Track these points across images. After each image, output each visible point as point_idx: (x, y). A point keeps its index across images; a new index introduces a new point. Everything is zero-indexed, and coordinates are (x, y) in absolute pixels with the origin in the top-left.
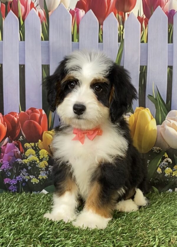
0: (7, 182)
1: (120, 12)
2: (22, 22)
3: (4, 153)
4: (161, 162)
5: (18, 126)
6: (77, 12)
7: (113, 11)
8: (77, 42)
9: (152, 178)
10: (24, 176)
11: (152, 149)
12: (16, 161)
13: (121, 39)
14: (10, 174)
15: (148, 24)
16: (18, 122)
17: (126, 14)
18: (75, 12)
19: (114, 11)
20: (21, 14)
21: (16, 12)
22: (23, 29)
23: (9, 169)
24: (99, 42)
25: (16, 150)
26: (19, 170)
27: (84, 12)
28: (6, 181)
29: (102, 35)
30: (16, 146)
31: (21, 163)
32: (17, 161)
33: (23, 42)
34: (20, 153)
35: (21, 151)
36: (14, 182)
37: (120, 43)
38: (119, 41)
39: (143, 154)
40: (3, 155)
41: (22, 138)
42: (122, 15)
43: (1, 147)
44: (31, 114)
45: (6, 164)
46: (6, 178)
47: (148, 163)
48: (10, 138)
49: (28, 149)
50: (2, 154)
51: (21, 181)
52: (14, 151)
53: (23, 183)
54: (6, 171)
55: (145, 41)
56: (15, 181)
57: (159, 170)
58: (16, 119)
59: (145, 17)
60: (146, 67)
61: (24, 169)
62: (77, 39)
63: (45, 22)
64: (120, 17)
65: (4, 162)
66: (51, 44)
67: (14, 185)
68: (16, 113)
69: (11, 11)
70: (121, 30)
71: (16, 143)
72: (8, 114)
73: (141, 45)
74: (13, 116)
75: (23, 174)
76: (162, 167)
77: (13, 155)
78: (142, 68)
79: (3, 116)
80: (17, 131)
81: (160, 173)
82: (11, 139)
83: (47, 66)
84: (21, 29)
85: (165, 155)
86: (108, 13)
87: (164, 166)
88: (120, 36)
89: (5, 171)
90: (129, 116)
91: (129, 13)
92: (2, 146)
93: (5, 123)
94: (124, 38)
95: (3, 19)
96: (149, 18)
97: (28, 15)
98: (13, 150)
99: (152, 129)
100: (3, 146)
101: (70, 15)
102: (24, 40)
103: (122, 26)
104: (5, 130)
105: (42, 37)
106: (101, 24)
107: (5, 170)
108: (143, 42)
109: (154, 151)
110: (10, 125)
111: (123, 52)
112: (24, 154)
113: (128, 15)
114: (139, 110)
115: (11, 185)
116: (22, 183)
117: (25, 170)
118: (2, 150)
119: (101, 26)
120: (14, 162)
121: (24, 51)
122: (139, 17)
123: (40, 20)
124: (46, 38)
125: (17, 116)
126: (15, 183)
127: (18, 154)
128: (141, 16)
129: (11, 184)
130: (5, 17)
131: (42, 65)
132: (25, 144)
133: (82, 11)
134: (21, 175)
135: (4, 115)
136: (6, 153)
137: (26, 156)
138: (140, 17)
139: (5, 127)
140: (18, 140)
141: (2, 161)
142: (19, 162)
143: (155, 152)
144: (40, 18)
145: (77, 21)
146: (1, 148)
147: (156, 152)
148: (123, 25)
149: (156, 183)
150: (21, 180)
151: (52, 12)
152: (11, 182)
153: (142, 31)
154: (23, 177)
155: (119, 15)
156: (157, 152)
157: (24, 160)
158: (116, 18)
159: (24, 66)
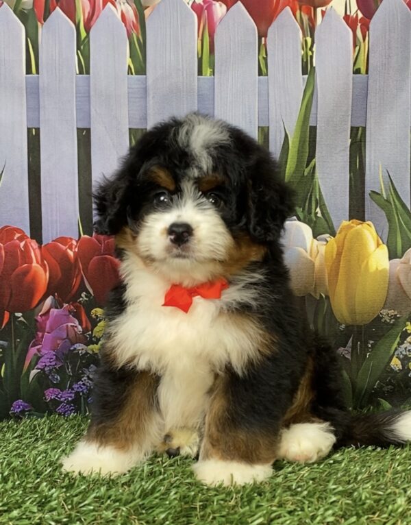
0: (52, 397)
1: (304, 7)
2: (83, 34)
3: (43, 331)
4: (399, 344)
5: (75, 267)
6: (209, 8)
7: (288, 5)
8: (210, 75)
9: (378, 382)
10: (90, 382)
11: (378, 315)
12: (72, 348)
13: (307, 68)
14: (59, 377)
15: (368, 30)
16: (76, 259)
17: (319, 10)
18: (205, 7)
19: (291, 4)
20: (81, 17)
21: (71, 13)
22: (87, 47)
23: (55, 368)
24: (260, 73)
25: (73, 324)
26: (78, 371)
27: (224, 7)
28: (50, 394)
29: (266, 59)
30: (71, 316)
31: (84, 352)
32: (75, 349)
33: (85, 75)
34: (81, 330)
35: (84, 326)
36: (68, 395)
37: (307, 76)
38: (304, 72)
39: (358, 326)
40: (42, 337)
41: (86, 296)
42: (309, 13)
43: (36, 318)
44: (106, 242)
45: (49, 357)
46: (49, 388)
47: (370, 346)
48: (56, 298)
49: (100, 321)
50: (40, 334)
51: (83, 394)
52: (67, 326)
53: (88, 398)
54: (50, 373)
55: (363, 70)
56: (71, 393)
57: (396, 364)
58: (71, 253)
59: (360, 15)
60: (364, 129)
61: (92, 365)
62: (210, 69)
63: (138, 33)
64: (305, 18)
65: (44, 351)
66: (150, 82)
67: (69, 403)
68: (71, 239)
69: (58, 9)
70: (308, 48)
71: (72, 307)
72: (53, 241)
73: (353, 78)
74: (64, 248)
75: (88, 377)
76: (401, 356)
77: (65, 336)
78: (354, 130)
79: (40, 247)
80: (75, 280)
81: (397, 369)
82: (60, 299)
83: (140, 131)
84: (82, 47)
85: (407, 328)
86: (279, 9)
87: (408, 353)
88: (305, 60)
89: (47, 373)
90: (325, 243)
91: (324, 8)
92: (38, 315)
93: (45, 262)
94: (314, 65)
95: (39, 24)
96: (370, 18)
97: (99, 19)
98: (64, 325)
99: (377, 269)
100: (41, 316)
101: (192, 14)
102: (88, 73)
103: (309, 40)
104: (46, 279)
105: (129, 66)
106: (262, 35)
107: (46, 369)
108: (357, 72)
109: (383, 320)
110: (59, 268)
111: (315, 94)
112: (90, 332)
113: (323, 13)
114: (349, 227)
115: (62, 402)
116: (86, 397)
117: (93, 367)
118: (38, 324)
119: (263, 39)
120: (66, 352)
121: (89, 97)
122: (347, 18)
123: (125, 29)
124: (140, 68)
125: (74, 247)
126: (70, 399)
127: (76, 332)
128: (352, 14)
129: (62, 399)
130: (43, 22)
131: (130, 129)
132: (93, 311)
133: (221, 6)
134: (83, 379)
135: (43, 245)
136: (48, 333)
137: (95, 336)
138: (349, 16)
139: (46, 272)
140: (76, 301)
141: (39, 350)
142: (80, 352)
143: (385, 321)
144: (126, 26)
145: (209, 27)
146: (37, 321)
147: (388, 321)
148: (312, 36)
149: (388, 391)
150: (85, 391)
151: (153, 9)
152: (61, 397)
153: (355, 46)
154: (88, 384)
155: (302, 14)
156: (390, 320)
157: (91, 346)
158: (297, 20)
159: (88, 131)
